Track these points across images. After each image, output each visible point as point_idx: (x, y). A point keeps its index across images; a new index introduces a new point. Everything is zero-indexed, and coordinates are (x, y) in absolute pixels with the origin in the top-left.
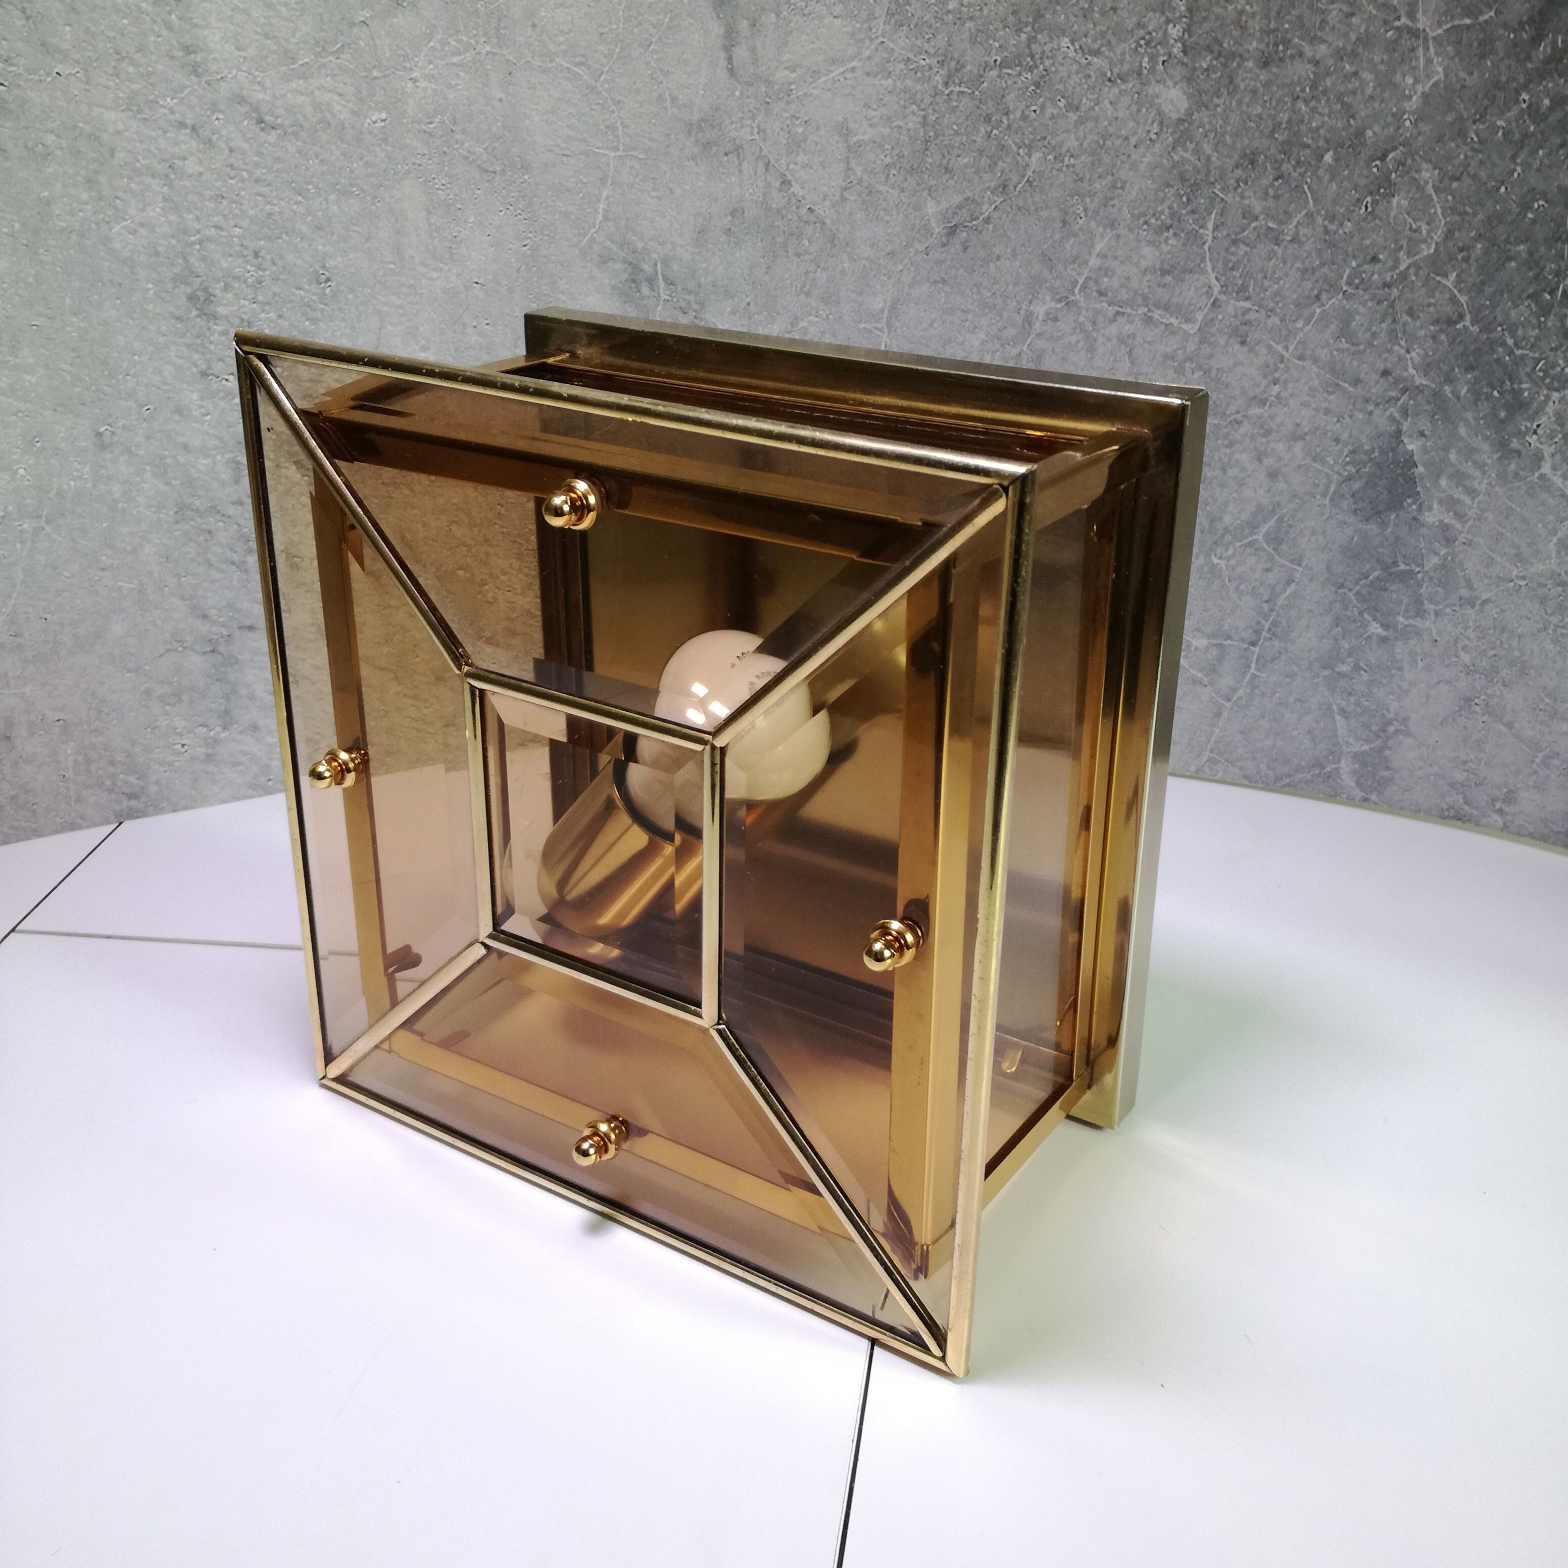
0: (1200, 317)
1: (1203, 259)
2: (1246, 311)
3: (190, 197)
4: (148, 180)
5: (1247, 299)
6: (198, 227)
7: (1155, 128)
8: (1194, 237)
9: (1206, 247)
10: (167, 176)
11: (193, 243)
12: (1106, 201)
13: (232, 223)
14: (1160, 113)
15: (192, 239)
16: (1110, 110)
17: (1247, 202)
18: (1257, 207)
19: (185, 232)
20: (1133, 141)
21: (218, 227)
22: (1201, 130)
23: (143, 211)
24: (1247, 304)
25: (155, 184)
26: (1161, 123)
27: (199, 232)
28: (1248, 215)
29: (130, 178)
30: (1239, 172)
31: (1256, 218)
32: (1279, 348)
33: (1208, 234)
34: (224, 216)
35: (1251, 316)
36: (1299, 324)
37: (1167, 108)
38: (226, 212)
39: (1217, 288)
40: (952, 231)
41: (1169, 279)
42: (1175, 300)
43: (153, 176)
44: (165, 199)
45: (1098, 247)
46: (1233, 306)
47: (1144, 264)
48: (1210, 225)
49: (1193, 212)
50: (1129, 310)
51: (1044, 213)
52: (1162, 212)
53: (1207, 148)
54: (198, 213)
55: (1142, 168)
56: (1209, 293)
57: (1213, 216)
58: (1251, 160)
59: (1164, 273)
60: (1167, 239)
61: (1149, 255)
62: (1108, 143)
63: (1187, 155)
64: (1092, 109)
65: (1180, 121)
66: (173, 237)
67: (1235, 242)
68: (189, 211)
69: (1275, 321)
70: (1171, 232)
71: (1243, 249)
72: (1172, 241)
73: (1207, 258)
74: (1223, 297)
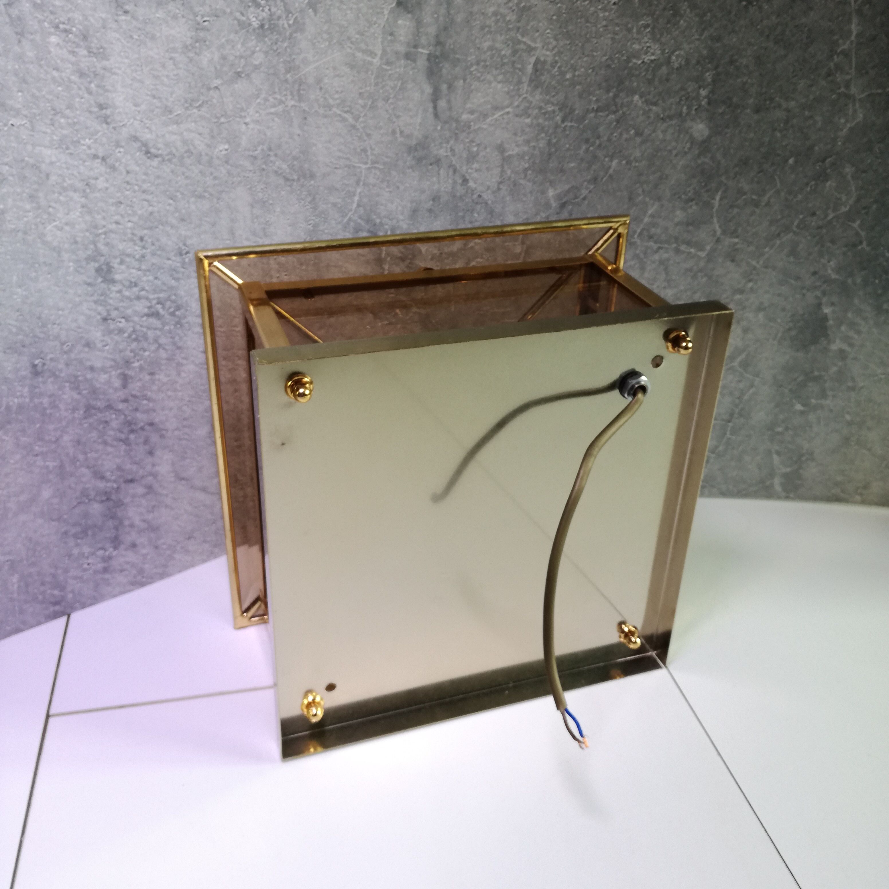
0: (708, 248)
1: (712, 217)
2: (736, 244)
3: (100, 204)
4: (71, 194)
5: (737, 237)
6: (104, 223)
7: (688, 145)
8: (708, 205)
9: (714, 210)
10: (84, 191)
11: (101, 234)
12: (656, 186)
13: (127, 219)
14: (691, 137)
15: (100, 231)
16: (661, 136)
17: (740, 185)
18: (746, 187)
19: (96, 227)
20: (674, 152)
21: (117, 223)
22: (715, 147)
23: (68, 214)
24: (736, 240)
25: (76, 196)
26: (692, 143)
27: (104, 226)
28: (741, 192)
29: (60, 193)
30: (737, 169)
31: (745, 194)
32: (754, 263)
33: (716, 202)
34: (122, 216)
35: (738, 246)
36: (767, 249)
37: (696, 135)
38: (123, 213)
39: (719, 232)
40: (563, 206)
41: (691, 228)
42: (694, 239)
43: (75, 191)
44: (83, 206)
45: (650, 212)
46: (728, 241)
47: (677, 220)
48: (718, 198)
49: (707, 191)
50: (666, 246)
51: (619, 194)
52: (689, 192)
53: (719, 156)
54: (104, 214)
55: (679, 167)
56: (714, 235)
57: (720, 193)
58: (744, 163)
59: (688, 224)
60: (691, 207)
61: (680, 215)
62: (659, 154)
63: (707, 160)
64: (650, 135)
65: (704, 142)
66: (87, 230)
67: (731, 207)
68: (98, 213)
69: (752, 248)
70: (694, 202)
71: (736, 210)
72: (694, 207)
73: (715, 215)
74: (722, 237)
